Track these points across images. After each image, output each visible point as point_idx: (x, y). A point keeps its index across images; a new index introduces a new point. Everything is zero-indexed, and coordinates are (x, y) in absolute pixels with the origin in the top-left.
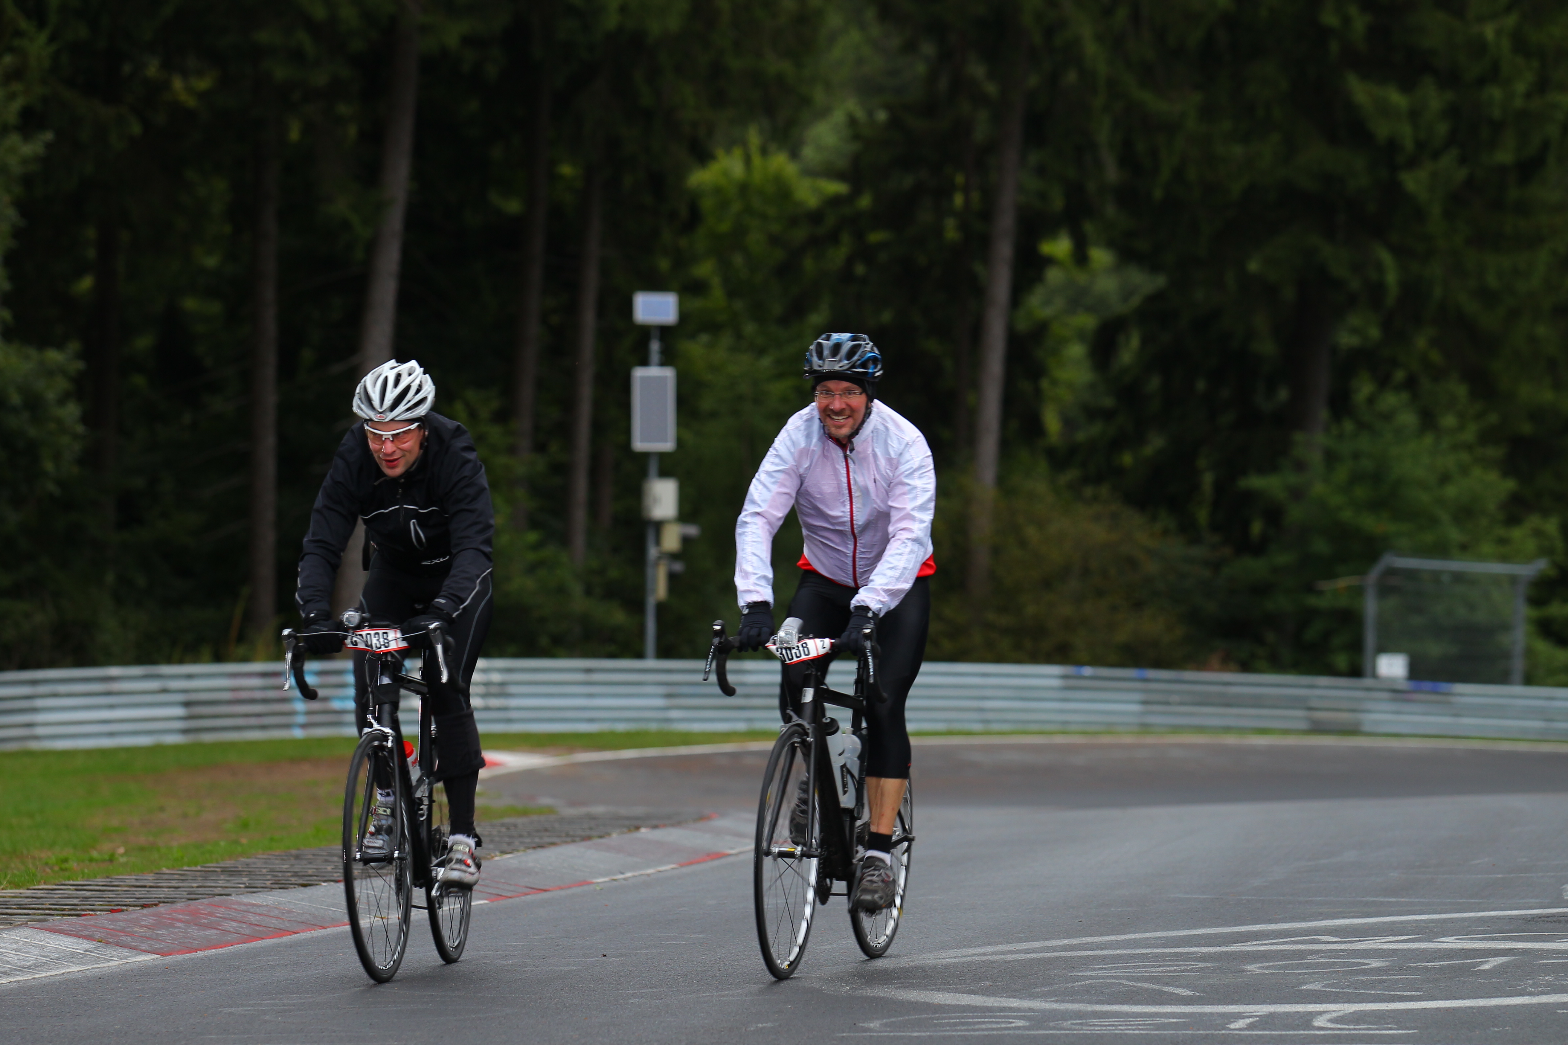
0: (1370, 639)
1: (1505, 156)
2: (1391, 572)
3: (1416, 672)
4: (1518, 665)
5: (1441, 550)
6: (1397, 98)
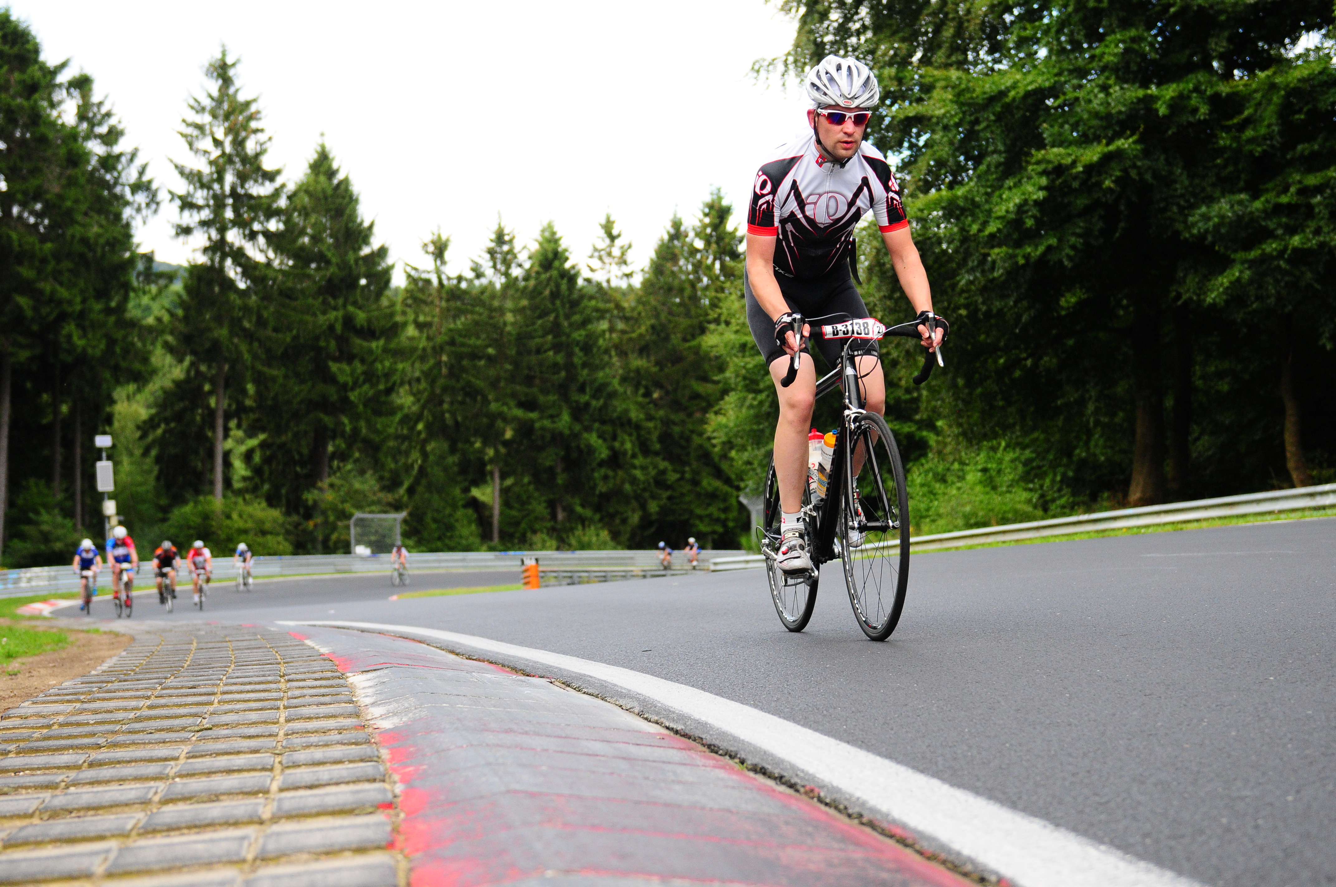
0: (353, 541)
1: (381, 387)
2: (358, 519)
6: (346, 367)
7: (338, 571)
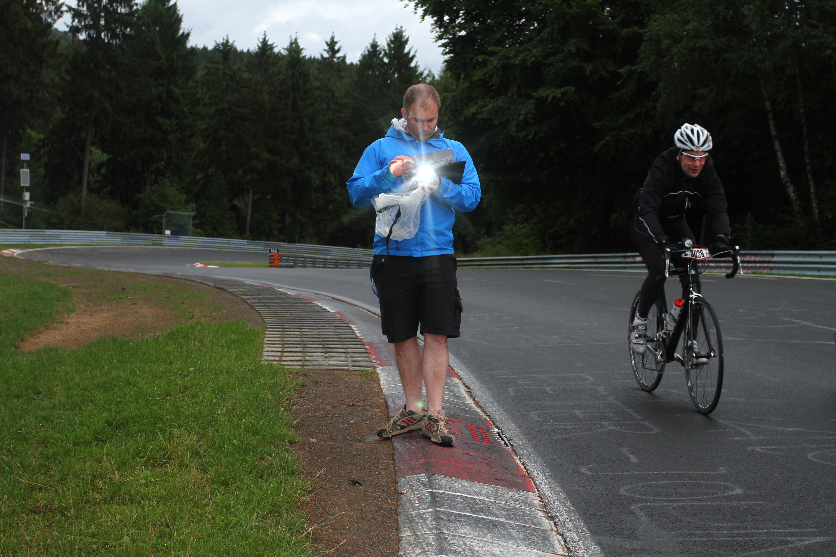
0: (164, 227)
2: (168, 214)
3: (172, 233)
4: (190, 232)
5: (174, 210)
7: (154, 244)
